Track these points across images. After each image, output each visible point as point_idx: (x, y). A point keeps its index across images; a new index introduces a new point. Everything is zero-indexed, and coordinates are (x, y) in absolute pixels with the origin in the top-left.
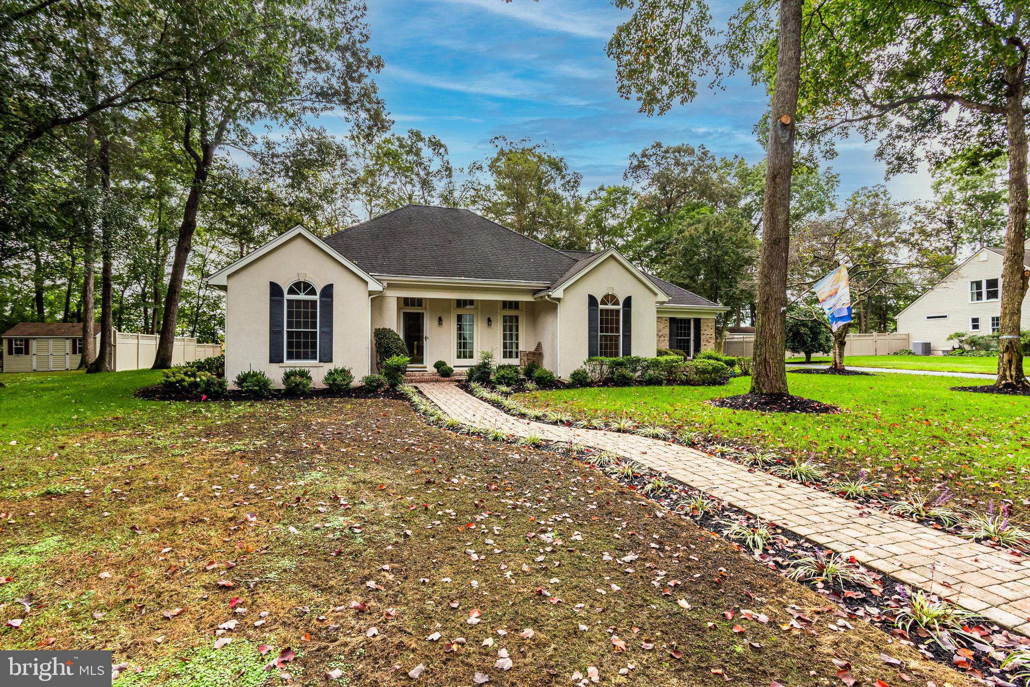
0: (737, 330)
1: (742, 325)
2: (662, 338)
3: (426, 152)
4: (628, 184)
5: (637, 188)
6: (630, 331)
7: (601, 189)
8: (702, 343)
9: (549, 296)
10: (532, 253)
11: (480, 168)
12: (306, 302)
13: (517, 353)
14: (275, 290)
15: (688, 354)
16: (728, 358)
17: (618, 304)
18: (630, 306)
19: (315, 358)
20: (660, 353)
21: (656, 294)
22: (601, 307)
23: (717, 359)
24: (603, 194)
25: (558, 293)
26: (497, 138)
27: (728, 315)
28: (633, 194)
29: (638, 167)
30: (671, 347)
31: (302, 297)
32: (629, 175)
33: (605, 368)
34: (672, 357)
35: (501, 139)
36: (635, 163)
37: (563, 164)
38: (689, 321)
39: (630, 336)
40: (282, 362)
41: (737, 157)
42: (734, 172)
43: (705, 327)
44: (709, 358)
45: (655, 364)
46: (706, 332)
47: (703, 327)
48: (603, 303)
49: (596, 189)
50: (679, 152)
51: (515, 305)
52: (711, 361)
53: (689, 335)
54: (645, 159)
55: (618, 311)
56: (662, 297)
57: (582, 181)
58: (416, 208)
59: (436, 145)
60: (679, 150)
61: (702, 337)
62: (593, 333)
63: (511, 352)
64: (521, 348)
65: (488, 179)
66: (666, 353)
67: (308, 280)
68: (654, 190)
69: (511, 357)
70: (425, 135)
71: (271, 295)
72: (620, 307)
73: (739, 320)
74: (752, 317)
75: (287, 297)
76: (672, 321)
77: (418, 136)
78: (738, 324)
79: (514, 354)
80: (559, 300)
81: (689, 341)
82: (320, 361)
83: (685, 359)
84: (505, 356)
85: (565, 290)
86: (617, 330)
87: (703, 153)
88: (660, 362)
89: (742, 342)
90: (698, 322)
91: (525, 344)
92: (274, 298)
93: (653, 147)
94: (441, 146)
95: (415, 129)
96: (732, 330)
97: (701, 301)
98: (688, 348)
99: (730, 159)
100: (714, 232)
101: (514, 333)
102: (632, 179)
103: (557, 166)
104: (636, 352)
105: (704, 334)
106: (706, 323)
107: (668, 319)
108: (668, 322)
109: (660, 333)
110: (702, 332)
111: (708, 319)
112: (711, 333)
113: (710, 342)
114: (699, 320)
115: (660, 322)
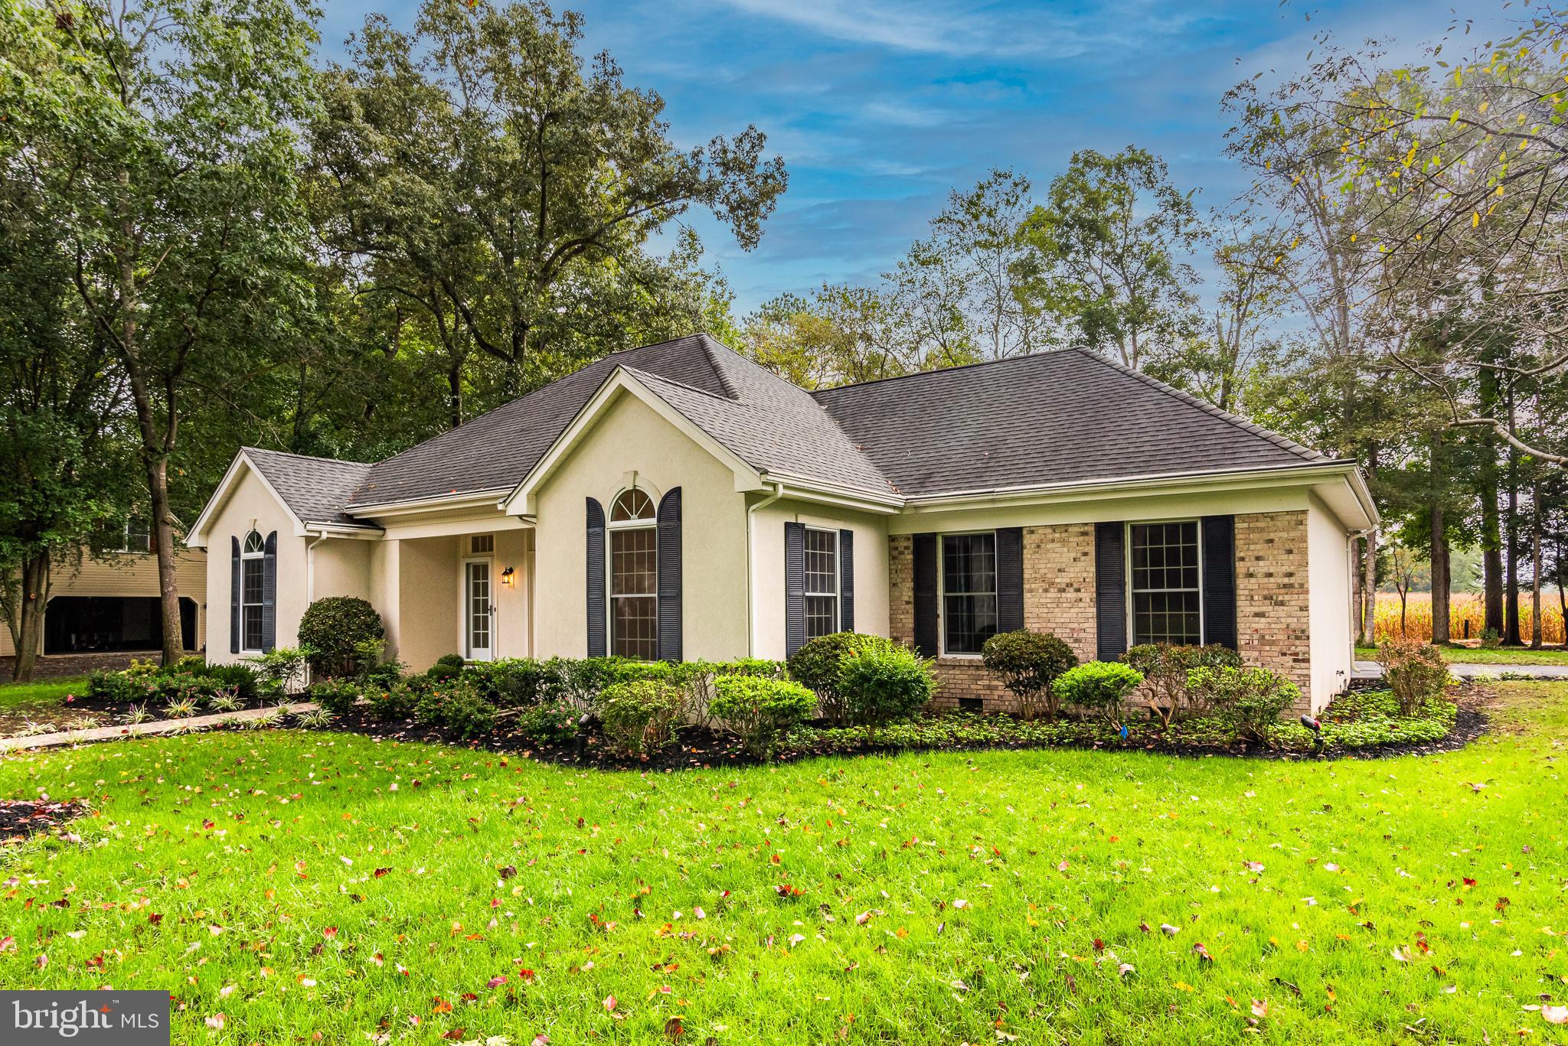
2: (1071, 595)
6: (677, 585)
8: (1244, 608)
14: (235, 547)
17: (653, 513)
18: (678, 516)
22: (612, 526)
25: (517, 504)
31: (255, 554)
38: (1187, 528)
39: (677, 599)
40: (238, 652)
43: (1260, 548)
46: (1262, 567)
47: (1245, 547)
48: (619, 514)
53: (1189, 579)
55: (653, 534)
61: (1243, 586)
62: (595, 595)
67: (258, 528)
71: (233, 555)
72: (655, 521)
81: (1188, 600)
85: (536, 493)
86: (653, 584)
90: (1223, 532)
92: (234, 559)
105: (1251, 575)
106: (1262, 530)
107: (1091, 529)
108: (1092, 539)
109: (1062, 580)
110: (1240, 568)
111: (1272, 517)
112: (1286, 569)
113: (1282, 604)
114: (1228, 521)
115: (1063, 541)
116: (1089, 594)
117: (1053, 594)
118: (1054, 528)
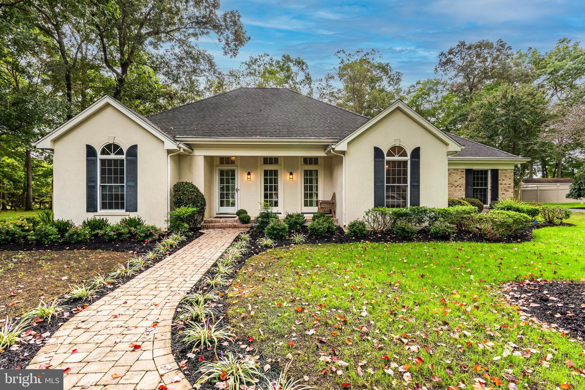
0: (530, 181)
1: (535, 177)
2: (458, 188)
3: (294, 68)
4: (438, 77)
5: (445, 79)
6: (418, 181)
7: (418, 83)
8: (500, 192)
9: (333, 149)
10: (331, 116)
11: (332, 77)
12: (116, 161)
13: (317, 202)
14: (91, 151)
15: (485, 202)
16: (530, 207)
17: (406, 155)
18: (418, 157)
19: (122, 208)
20: (452, 203)
21: (447, 144)
22: (387, 158)
23: (518, 210)
24: (419, 86)
25: (342, 146)
26: (339, 52)
27: (524, 167)
28: (442, 84)
29: (445, 63)
30: (467, 196)
31: (113, 156)
32: (439, 69)
33: (388, 218)
34: (464, 208)
35: (342, 52)
36: (444, 60)
37: (388, 67)
38: (486, 172)
39: (418, 186)
40: (96, 211)
41: (531, 48)
42: (527, 60)
43: (503, 178)
44: (509, 208)
45: (445, 214)
46: (504, 182)
47: (501, 177)
48: (389, 154)
49: (415, 83)
50: (480, 47)
51: (314, 161)
52: (512, 213)
53: (486, 185)
54: (451, 56)
55: (405, 162)
56: (454, 147)
57: (402, 78)
58: (246, 89)
59: (300, 63)
60: (480, 46)
61: (500, 187)
62: (379, 184)
63: (311, 202)
64: (321, 198)
65: (338, 85)
66: (459, 203)
67: (117, 142)
68: (460, 80)
69: (311, 205)
70: (293, 57)
71: (88, 156)
72: (408, 158)
73: (532, 173)
74: (543, 171)
75: (100, 156)
76: (468, 172)
77: (287, 59)
78: (531, 176)
79: (314, 203)
80: (344, 153)
81: (485, 190)
82: (126, 211)
83: (481, 209)
84: (306, 205)
85: (349, 143)
86: (405, 181)
87: (500, 45)
88: (450, 214)
89: (537, 190)
90: (495, 173)
91: (323, 194)
92: (89, 158)
93: (459, 46)
94: (303, 64)
95: (286, 54)
96: (527, 181)
97: (499, 153)
98: (485, 196)
99: (524, 52)
100: (512, 97)
101: (314, 184)
102: (441, 72)
103: (384, 69)
104: (424, 203)
105: (501, 184)
106: (504, 173)
107: (464, 170)
108: (464, 173)
109: (456, 184)
110: (500, 182)
111: (506, 170)
112: (509, 183)
113: (508, 191)
114: (497, 170)
115: (456, 173)
116: (463, 188)
117: (454, 188)
118: (454, 169)
